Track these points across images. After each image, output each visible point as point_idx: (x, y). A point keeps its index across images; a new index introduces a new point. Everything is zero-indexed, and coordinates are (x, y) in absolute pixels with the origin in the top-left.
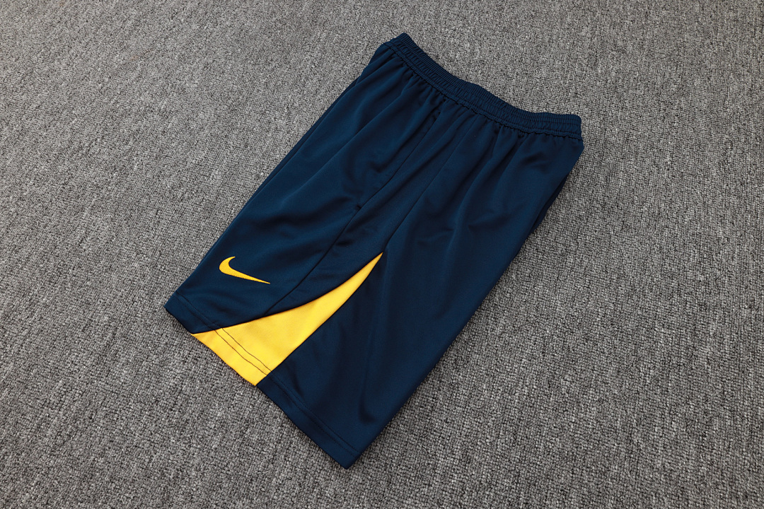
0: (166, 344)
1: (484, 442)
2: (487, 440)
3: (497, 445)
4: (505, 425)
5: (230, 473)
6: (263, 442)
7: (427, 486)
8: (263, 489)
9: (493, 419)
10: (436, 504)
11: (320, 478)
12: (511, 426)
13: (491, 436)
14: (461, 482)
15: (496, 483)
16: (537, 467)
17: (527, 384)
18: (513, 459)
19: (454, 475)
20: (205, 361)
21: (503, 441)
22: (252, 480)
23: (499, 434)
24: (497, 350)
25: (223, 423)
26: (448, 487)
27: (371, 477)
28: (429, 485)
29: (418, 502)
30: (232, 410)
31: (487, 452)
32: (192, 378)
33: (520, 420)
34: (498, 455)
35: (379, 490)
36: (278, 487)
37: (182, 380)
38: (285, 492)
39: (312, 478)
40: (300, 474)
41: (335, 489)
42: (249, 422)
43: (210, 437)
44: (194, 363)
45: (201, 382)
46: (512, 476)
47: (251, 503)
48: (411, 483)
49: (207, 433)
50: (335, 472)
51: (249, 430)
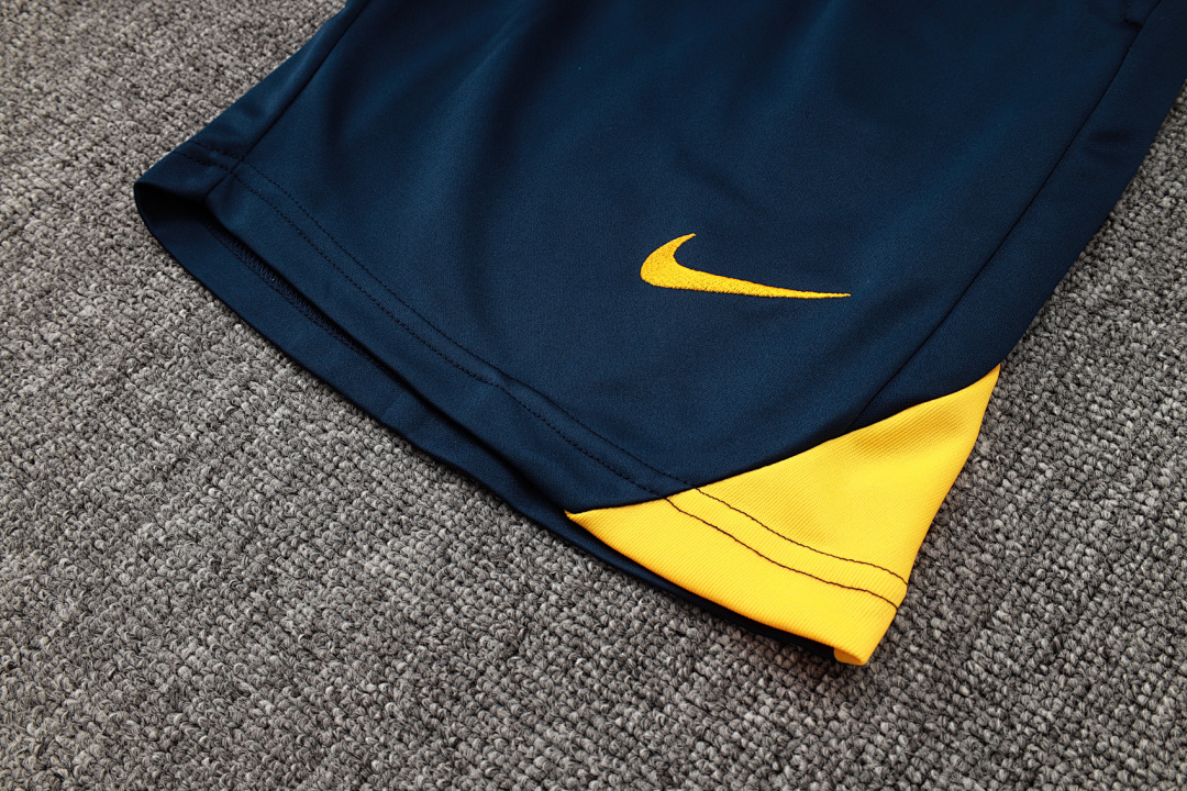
0: (48, 116)
1: (922, 623)
2: (936, 622)
3: (972, 647)
4: (1025, 591)
5: (31, 468)
6: (168, 414)
7: (643, 705)
8: (100, 544)
9: (987, 557)
10: (653, 776)
11: (287, 564)
12: (1050, 600)
13: (958, 611)
14: (783, 729)
15: (926, 777)
16: (1123, 775)
17: (1163, 480)
18: (1025, 716)
19: (762, 696)
20: (120, 175)
21: (1001, 640)
22: (82, 507)
23: (990, 615)
24: (1069, 350)
25: (85, 336)
26: (724, 730)
27: (457, 610)
28: (654, 705)
29: (587, 743)
30: (129, 311)
31: (924, 660)
32: (63, 206)
33: (1097, 589)
34: (962, 681)
35: (467, 662)
36: (149, 550)
37: (35, 207)
38: (161, 570)
39: (262, 556)
40: (232, 534)
41: (319, 612)
42: (156, 351)
43: (30, 362)
44: (90, 173)
45: (84, 221)
46: (1002, 775)
47: (46, 570)
48: (587, 674)
49: (29, 349)
50: (343, 561)
51: (144, 371)
